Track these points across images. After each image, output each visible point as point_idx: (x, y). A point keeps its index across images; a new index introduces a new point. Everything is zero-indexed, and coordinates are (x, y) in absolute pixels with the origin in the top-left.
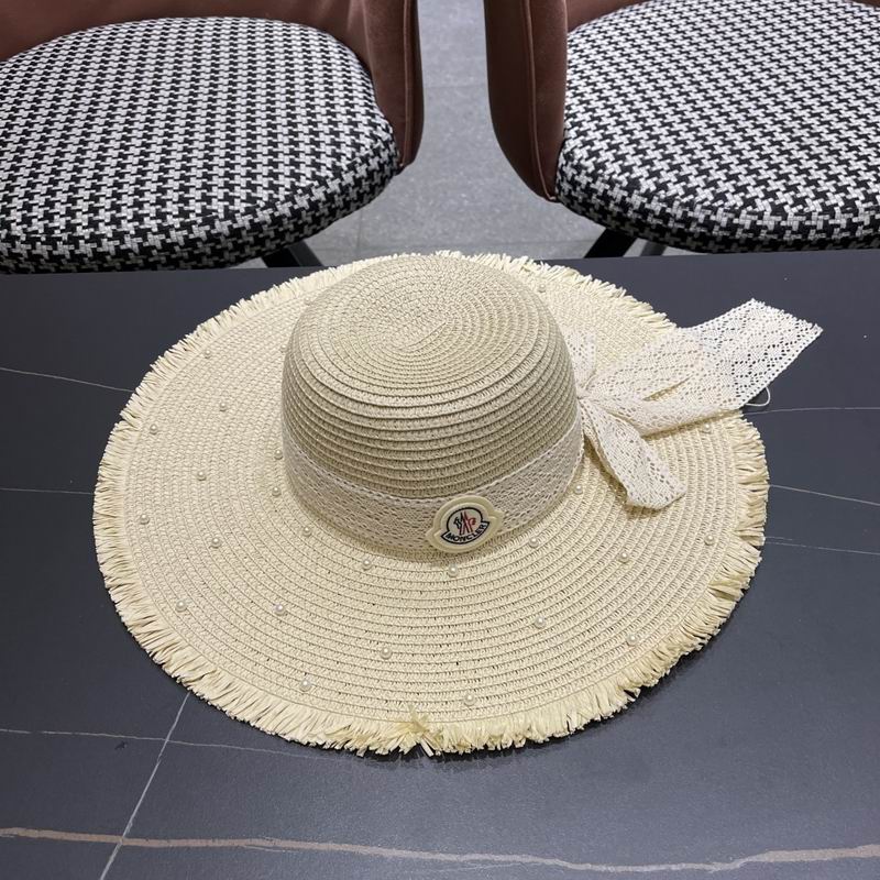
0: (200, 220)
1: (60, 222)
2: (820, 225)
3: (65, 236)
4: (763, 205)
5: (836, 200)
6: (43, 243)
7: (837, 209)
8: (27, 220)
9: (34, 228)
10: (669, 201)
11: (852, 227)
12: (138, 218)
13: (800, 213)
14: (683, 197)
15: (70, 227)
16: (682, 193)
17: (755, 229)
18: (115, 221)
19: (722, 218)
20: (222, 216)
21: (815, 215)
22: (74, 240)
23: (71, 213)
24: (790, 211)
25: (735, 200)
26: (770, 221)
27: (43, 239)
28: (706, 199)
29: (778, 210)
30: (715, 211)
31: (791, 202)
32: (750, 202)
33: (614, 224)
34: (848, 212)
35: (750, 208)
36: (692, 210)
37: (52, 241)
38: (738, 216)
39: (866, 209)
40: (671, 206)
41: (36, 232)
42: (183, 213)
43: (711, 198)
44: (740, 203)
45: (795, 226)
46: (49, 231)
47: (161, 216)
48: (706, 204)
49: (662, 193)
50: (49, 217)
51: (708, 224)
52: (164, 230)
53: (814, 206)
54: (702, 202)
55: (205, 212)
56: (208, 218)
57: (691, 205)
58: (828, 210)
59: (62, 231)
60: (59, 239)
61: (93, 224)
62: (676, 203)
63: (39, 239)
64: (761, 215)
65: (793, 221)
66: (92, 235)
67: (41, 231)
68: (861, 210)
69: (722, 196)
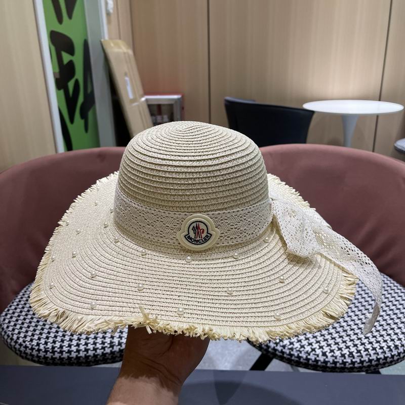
0: (109, 346)
1: (58, 345)
2: (341, 361)
3: (59, 350)
4: (319, 352)
5: (346, 351)
6: (50, 353)
7: (346, 356)
8: (46, 343)
9: (48, 346)
10: (284, 347)
11: (353, 363)
12: (86, 344)
13: (333, 356)
14: (289, 345)
15: (61, 347)
16: (288, 344)
17: (316, 361)
18: (78, 345)
19: (303, 355)
20: (117, 344)
21: (338, 357)
22: (61, 352)
23: (62, 341)
24: (329, 355)
25: (308, 349)
26: (321, 358)
27: (51, 351)
28: (297, 347)
29: (324, 354)
30: (301, 352)
31: (329, 351)
32: (313, 350)
33: (265, 352)
34: (351, 357)
35: (314, 352)
36: (292, 350)
37: (53, 352)
38: (309, 355)
39: (358, 356)
40: (284, 348)
41: (48, 348)
42: (103, 343)
43: (299, 347)
44: (310, 350)
45: (331, 361)
46: (53, 348)
47: (95, 343)
48: (298, 349)
49: (281, 343)
50: (54, 342)
51: (299, 357)
52: (95, 349)
53: (338, 353)
54: (296, 348)
55: (111, 342)
56: (112, 345)
57: (292, 349)
58: (343, 356)
59: (58, 348)
60: (56, 351)
61: (70, 346)
62: (286, 348)
63: (49, 351)
64: (318, 356)
65: (330, 359)
66: (69, 350)
67: (51, 348)
68: (356, 357)
69: (302, 346)
